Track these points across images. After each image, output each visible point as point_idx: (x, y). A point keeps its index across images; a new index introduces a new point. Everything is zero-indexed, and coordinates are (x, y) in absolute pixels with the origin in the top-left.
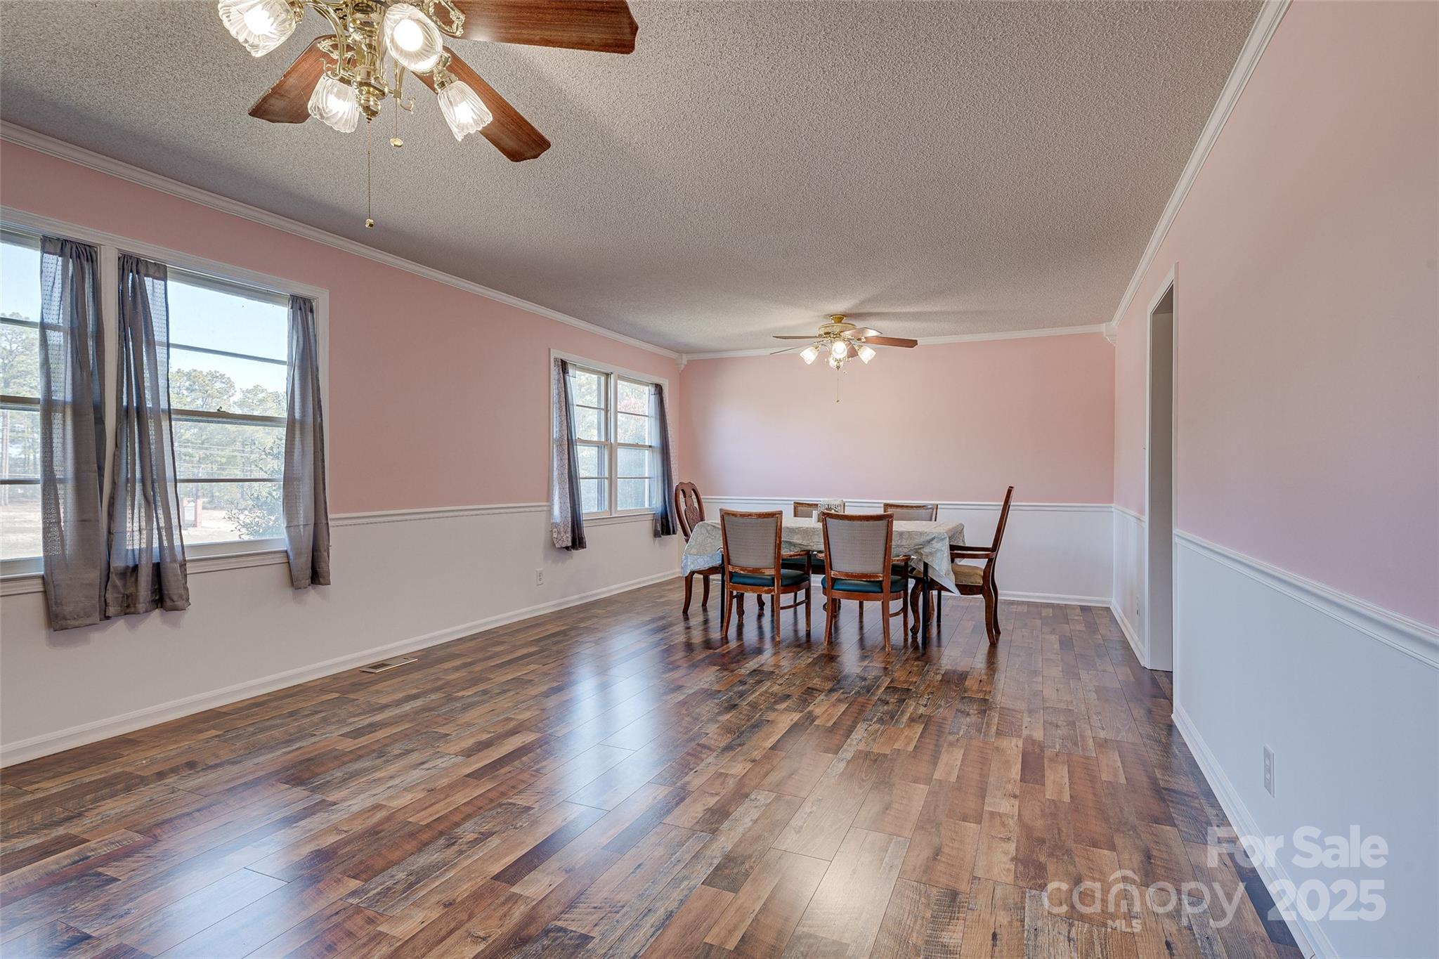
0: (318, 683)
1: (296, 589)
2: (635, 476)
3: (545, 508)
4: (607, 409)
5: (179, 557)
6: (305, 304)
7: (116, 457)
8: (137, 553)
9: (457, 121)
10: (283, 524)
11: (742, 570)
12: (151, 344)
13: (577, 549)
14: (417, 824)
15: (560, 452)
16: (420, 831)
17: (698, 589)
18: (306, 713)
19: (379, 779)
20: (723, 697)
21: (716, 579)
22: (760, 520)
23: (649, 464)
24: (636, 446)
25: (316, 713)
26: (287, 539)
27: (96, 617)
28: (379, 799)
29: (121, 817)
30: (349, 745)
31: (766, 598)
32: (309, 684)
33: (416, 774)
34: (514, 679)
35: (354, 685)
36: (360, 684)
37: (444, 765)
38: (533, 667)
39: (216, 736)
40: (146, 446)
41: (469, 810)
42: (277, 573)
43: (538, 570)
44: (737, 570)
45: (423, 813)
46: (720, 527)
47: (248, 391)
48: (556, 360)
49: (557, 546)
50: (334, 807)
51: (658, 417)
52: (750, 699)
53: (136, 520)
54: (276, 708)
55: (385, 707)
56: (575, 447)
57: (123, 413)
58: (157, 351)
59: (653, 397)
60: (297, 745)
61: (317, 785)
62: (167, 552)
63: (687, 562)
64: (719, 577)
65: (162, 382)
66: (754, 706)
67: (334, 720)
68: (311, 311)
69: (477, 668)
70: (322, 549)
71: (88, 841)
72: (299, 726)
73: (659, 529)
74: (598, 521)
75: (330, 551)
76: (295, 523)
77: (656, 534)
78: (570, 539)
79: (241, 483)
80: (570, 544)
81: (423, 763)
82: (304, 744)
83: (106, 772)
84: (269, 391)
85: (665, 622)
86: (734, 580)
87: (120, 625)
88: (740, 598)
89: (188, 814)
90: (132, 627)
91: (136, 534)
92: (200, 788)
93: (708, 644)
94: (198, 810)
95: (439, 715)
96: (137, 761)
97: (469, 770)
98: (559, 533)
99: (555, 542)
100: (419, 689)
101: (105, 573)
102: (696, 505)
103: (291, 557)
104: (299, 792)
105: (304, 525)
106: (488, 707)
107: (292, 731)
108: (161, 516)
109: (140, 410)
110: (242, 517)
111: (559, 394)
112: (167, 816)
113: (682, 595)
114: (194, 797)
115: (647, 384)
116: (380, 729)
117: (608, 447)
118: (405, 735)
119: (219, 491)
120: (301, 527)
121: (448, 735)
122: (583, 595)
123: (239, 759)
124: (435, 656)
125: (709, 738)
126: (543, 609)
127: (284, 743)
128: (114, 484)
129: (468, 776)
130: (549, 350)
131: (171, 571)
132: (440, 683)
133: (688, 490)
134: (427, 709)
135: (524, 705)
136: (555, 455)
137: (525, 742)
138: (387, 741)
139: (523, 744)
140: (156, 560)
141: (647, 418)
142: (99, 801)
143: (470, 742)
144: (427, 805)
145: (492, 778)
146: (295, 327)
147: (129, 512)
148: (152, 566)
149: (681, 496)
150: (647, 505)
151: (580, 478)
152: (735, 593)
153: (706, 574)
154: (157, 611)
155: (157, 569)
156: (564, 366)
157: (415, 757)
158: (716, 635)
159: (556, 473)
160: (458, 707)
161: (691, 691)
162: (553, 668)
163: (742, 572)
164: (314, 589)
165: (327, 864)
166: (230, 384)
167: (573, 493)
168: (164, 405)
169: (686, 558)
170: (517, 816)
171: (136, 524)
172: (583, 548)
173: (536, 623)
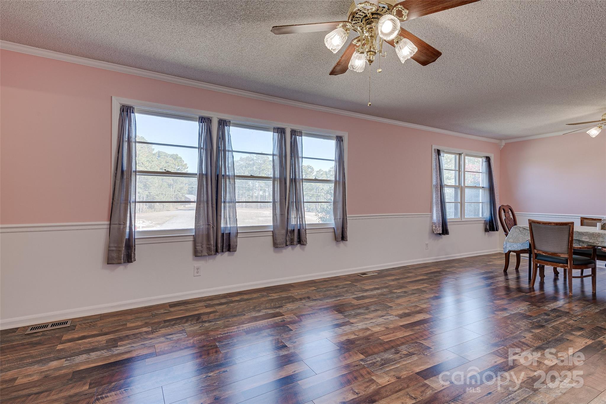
0: (344, 277)
1: (337, 242)
2: (474, 202)
3: (429, 216)
4: (460, 170)
5: (305, 228)
6: (340, 139)
7: (289, 194)
8: (294, 225)
9: (403, 55)
10: (333, 217)
11: (544, 253)
12: (298, 157)
13: (444, 235)
14: (382, 340)
15: (437, 191)
16: (384, 343)
17: (513, 260)
18: (341, 287)
19: (367, 318)
20: (534, 319)
21: (525, 257)
22: (557, 227)
23: (482, 196)
24: (475, 187)
25: (344, 288)
26: (334, 223)
27: (284, 245)
28: (368, 326)
29: (292, 310)
30: (355, 302)
31: (560, 270)
32: (341, 277)
33: (381, 320)
34: (418, 289)
35: (355, 280)
36: (357, 280)
37: (391, 319)
38: (426, 285)
39: (315, 290)
40: (296, 191)
41: (403, 340)
42: (331, 235)
43: (426, 243)
44: (541, 253)
45: (384, 336)
46: (529, 229)
47: (318, 171)
48: (435, 150)
49: (435, 233)
50: (352, 325)
51: (487, 173)
52: (553, 324)
53: (294, 215)
54: (331, 283)
55: (367, 291)
56: (443, 188)
57: (291, 180)
58: (300, 160)
59: (484, 164)
60: (339, 298)
61: (346, 315)
62: (301, 225)
63: (507, 245)
64: (527, 255)
65: (301, 170)
66: (557, 329)
67: (350, 292)
68: (342, 141)
69: (401, 281)
70: (345, 228)
71: (284, 315)
72: (339, 291)
73: (488, 228)
74: (454, 222)
75: (347, 229)
76: (337, 218)
77: (486, 230)
78: (441, 230)
79: (315, 203)
80: (441, 232)
81: (383, 316)
82: (341, 298)
83: (287, 295)
84: (324, 171)
85: (493, 275)
86: (538, 258)
87: (290, 248)
88: (542, 269)
89: (309, 314)
90: (293, 249)
91: (294, 219)
92: (311, 306)
93: (519, 289)
94: (312, 314)
95: (387, 298)
96: (295, 293)
97: (402, 324)
98: (436, 227)
99: (434, 231)
100: (379, 286)
101: (286, 231)
102: (511, 217)
103: (335, 230)
104: (340, 316)
105: (339, 219)
106: (407, 299)
107: (337, 293)
108: (300, 214)
109: (295, 179)
110: (319, 215)
111: (436, 165)
112: (303, 313)
113: (503, 262)
114: (310, 309)
115: (481, 157)
116: (366, 299)
117: (460, 188)
118: (375, 303)
119: (310, 206)
120: (338, 219)
121: (392, 307)
122: (447, 256)
123: (322, 299)
124: (384, 273)
125: (527, 339)
126: (428, 260)
127: (334, 296)
128: (289, 203)
129: (401, 326)
130: (432, 145)
131: (303, 231)
132: (387, 285)
133: (506, 209)
134: (382, 294)
135: (423, 302)
136: (434, 192)
137: (425, 318)
138: (369, 304)
139: (424, 319)
140: (299, 228)
141: (481, 174)
142: (286, 303)
143: (401, 312)
144: (386, 333)
145: (412, 330)
146: (337, 147)
147: (292, 212)
148: (297, 230)
149: (502, 212)
150: (481, 216)
151: (446, 203)
152: (538, 265)
153: (518, 253)
154: (299, 245)
155: (299, 230)
156: (438, 152)
157: (379, 313)
158: (525, 285)
159: (434, 200)
160: (395, 296)
161: (513, 313)
162: (435, 287)
163: (544, 254)
164: (342, 242)
165: (352, 346)
166: (312, 169)
167: (443, 209)
168: (301, 178)
169: (506, 244)
170: (424, 350)
171: (294, 216)
172: (448, 234)
173: (425, 266)
